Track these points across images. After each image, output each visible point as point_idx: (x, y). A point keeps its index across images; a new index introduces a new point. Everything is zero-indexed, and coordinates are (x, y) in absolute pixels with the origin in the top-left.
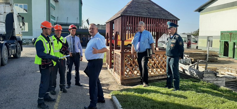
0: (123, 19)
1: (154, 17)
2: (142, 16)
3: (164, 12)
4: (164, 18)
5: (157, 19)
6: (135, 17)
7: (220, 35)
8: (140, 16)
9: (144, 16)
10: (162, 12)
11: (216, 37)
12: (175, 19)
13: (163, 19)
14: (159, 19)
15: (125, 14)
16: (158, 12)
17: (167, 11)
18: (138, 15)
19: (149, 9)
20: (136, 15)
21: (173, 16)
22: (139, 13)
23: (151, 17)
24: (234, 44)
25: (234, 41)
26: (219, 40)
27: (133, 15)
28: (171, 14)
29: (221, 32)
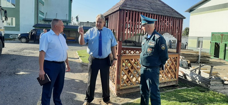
0: (122, 14)
1: (158, 14)
2: (144, 11)
3: (168, 8)
4: (169, 15)
5: (161, 16)
6: (136, 12)
7: (210, 35)
8: (142, 11)
9: (147, 12)
10: (166, 8)
11: (207, 38)
12: (180, 17)
13: (168, 17)
14: (164, 16)
15: (125, 8)
16: (161, 7)
17: (171, 8)
18: (140, 11)
19: (151, 3)
20: (137, 10)
21: (178, 13)
22: (140, 8)
23: (155, 13)
24: (226, 45)
25: (225, 42)
26: (210, 41)
27: (134, 10)
28: (176, 12)
29: (212, 33)
